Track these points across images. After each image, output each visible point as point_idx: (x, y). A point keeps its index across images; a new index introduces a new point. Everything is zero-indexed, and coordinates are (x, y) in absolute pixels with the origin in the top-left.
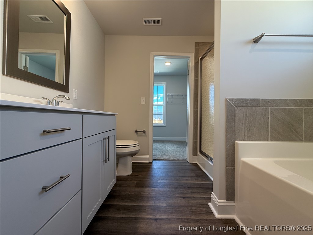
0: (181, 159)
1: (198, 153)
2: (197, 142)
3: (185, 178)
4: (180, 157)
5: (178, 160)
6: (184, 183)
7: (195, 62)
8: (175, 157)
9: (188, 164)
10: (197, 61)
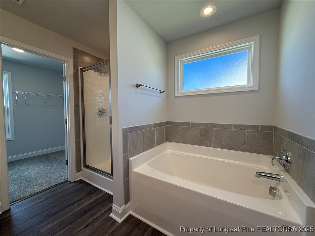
0: (59, 182)
1: (83, 168)
2: (80, 157)
3: (76, 204)
4: (56, 179)
5: (56, 185)
6: (79, 210)
7: (74, 70)
8: (50, 182)
9: (72, 185)
10: (77, 69)
